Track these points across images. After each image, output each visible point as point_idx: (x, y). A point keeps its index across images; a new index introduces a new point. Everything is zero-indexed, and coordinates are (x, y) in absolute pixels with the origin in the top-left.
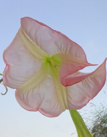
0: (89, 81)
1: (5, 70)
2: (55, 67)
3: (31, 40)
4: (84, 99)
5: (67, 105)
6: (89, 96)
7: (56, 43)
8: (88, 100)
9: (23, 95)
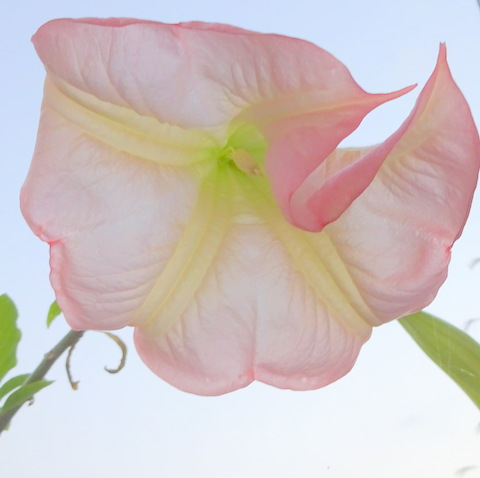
0: (411, 169)
1: (55, 266)
2: (253, 173)
3: (106, 106)
4: (422, 253)
5: (365, 308)
6: (441, 233)
7: (209, 75)
8: (444, 249)
9: (168, 339)
